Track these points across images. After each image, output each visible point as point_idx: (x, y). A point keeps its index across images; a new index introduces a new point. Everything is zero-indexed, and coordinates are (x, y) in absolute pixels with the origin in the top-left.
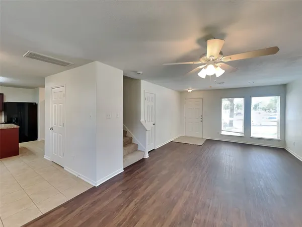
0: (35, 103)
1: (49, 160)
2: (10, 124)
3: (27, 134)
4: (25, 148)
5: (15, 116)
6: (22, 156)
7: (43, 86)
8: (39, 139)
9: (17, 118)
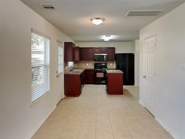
0: (133, 54)
1: (143, 105)
2: (118, 70)
3: (127, 79)
4: (126, 90)
5: (121, 64)
6: (125, 96)
7: (138, 38)
8: (135, 85)
9: (122, 66)
